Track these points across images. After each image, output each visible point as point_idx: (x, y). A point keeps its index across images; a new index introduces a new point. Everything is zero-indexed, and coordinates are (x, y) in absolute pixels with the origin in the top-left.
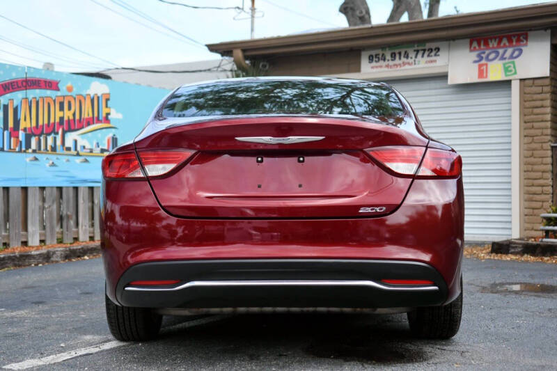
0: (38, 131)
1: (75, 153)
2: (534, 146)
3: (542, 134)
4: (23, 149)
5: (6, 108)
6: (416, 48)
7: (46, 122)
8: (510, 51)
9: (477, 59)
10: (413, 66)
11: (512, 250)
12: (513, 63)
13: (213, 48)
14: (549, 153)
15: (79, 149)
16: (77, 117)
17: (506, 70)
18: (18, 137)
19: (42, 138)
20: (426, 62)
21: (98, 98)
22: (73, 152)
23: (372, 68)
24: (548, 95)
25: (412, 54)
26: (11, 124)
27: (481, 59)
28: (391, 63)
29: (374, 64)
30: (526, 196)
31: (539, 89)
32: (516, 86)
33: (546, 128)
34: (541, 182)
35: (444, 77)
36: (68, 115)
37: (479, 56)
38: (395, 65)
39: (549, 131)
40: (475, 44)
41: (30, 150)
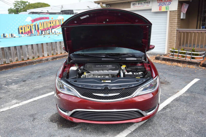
0: (44, 30)
1: (55, 34)
2: (172, 29)
3: (174, 26)
4: (41, 34)
5: (35, 25)
6: (144, 2)
7: (46, 27)
8: (168, 3)
9: (159, 5)
10: (143, 7)
11: (160, 59)
12: (168, 6)
13: (95, 2)
14: (176, 31)
15: (56, 33)
16: (55, 25)
17: (166, 8)
18: (39, 32)
19: (46, 31)
20: (147, 6)
21: (61, 20)
22: (54, 34)
23: (134, 7)
24: (177, 16)
25: (143, 3)
26: (37, 29)
27: (160, 5)
28: (138, 6)
29: (134, 6)
30: (169, 43)
31: (174, 14)
32: (168, 12)
33: (176, 25)
34: (173, 39)
35: (151, 10)
36: (52, 25)
37: (160, 4)
38: (139, 6)
39: (176, 26)
40: (159, 1)
41: (43, 35)
